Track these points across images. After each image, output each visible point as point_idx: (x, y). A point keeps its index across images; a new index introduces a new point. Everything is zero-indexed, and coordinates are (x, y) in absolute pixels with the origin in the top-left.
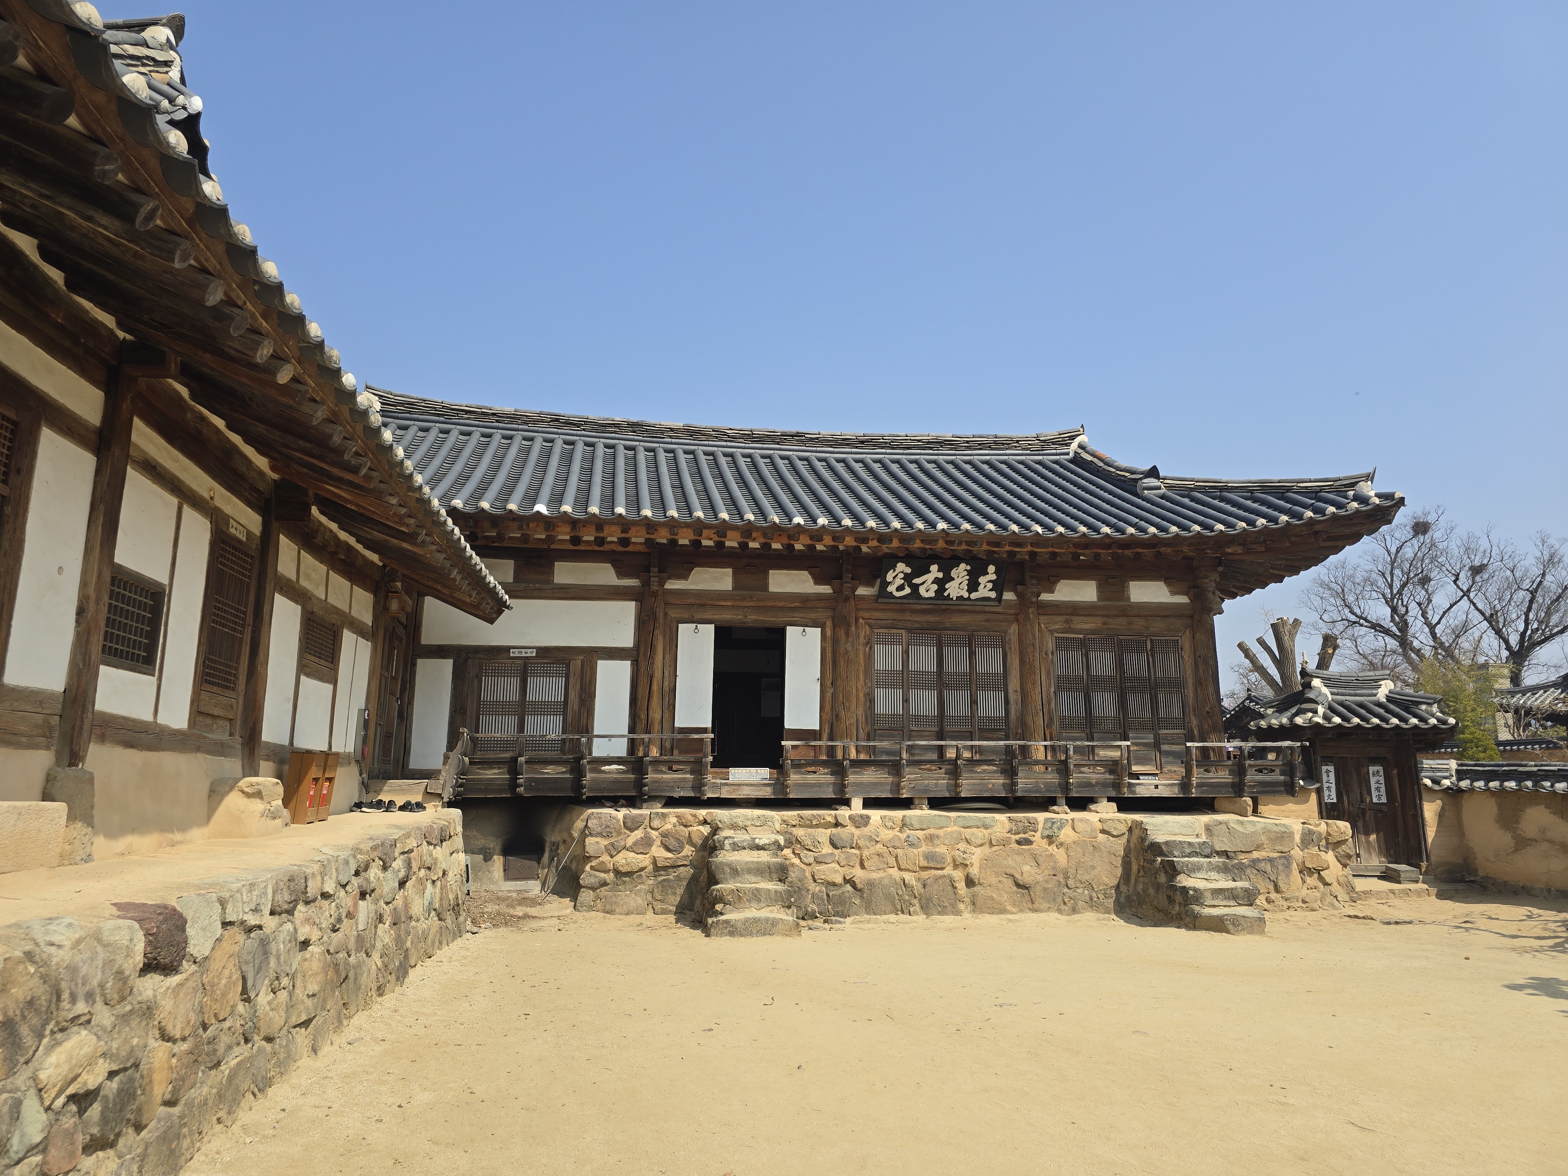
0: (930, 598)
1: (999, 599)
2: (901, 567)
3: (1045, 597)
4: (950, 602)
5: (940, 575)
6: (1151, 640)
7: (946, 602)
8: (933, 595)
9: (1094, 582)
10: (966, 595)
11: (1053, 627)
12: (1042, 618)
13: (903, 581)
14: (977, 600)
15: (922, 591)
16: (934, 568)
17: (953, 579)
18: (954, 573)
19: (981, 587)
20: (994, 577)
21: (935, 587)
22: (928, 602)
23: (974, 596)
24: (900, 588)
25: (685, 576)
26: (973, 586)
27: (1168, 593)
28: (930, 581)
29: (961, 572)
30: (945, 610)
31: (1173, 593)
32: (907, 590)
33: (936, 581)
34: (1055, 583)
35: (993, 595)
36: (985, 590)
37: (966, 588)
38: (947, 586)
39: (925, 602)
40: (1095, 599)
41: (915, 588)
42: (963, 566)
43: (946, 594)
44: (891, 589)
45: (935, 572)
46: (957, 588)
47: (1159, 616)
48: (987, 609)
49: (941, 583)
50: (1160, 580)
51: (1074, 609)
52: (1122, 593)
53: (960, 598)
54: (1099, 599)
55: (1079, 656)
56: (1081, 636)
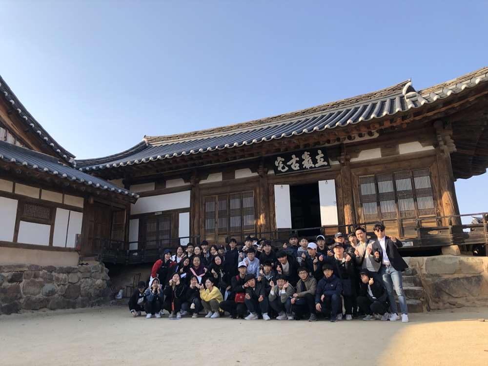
0: (298, 170)
1: (329, 165)
2: (279, 159)
3: (354, 160)
4: (307, 170)
5: (298, 159)
6: (412, 172)
7: (305, 170)
8: (299, 168)
9: (379, 149)
10: (313, 166)
11: (358, 173)
12: (352, 170)
13: (283, 165)
14: (319, 167)
15: (293, 167)
16: (294, 156)
17: (304, 160)
18: (303, 157)
19: (318, 161)
20: (322, 155)
21: (298, 165)
23: (317, 165)
24: (283, 168)
25: (206, 178)
26: (315, 161)
27: (421, 146)
28: (294, 163)
29: (306, 156)
30: (306, 174)
31: (424, 146)
32: (287, 169)
33: (297, 162)
34: (359, 152)
35: (326, 163)
36: (321, 162)
37: (312, 162)
38: (303, 163)
39: (296, 172)
41: (289, 166)
42: (306, 153)
44: (280, 169)
45: (295, 159)
46: (308, 163)
47: (416, 159)
48: (324, 170)
49: (300, 162)
50: (416, 141)
51: (369, 163)
52: (395, 151)
53: (311, 167)
54: (382, 156)
55: (373, 185)
56: (373, 175)
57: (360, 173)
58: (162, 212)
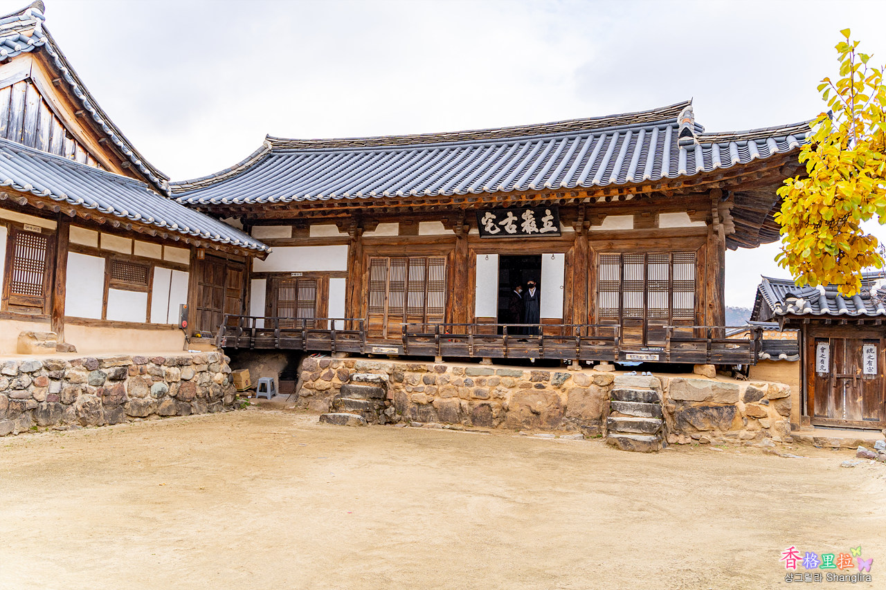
0: (514, 234)
1: (559, 231)
2: (488, 215)
3: (594, 228)
4: (527, 236)
5: (516, 219)
6: (672, 255)
7: (524, 236)
8: (516, 232)
9: (632, 216)
10: (537, 230)
11: (598, 249)
12: (591, 242)
13: (493, 224)
14: (545, 233)
15: (507, 228)
16: (510, 214)
17: (525, 221)
18: (524, 217)
19: (545, 225)
20: (552, 218)
21: (515, 227)
22: (512, 236)
23: (542, 230)
24: (493, 228)
25: (373, 229)
26: (540, 225)
27: (690, 220)
28: (510, 223)
29: (528, 215)
30: (525, 241)
31: (693, 220)
32: (498, 230)
33: (514, 222)
34: (602, 218)
35: (555, 229)
36: (548, 227)
37: (535, 226)
38: (522, 225)
39: (510, 236)
40: (632, 228)
41: (502, 227)
42: (528, 211)
43: (523, 230)
44: (488, 229)
45: (511, 217)
46: (529, 226)
47: (680, 237)
48: (552, 239)
49: (519, 223)
50: (684, 211)
51: (614, 236)
52: (653, 222)
53: (533, 232)
54: (634, 228)
55: (617, 267)
56: (619, 254)
57: (601, 248)
58: (303, 273)
